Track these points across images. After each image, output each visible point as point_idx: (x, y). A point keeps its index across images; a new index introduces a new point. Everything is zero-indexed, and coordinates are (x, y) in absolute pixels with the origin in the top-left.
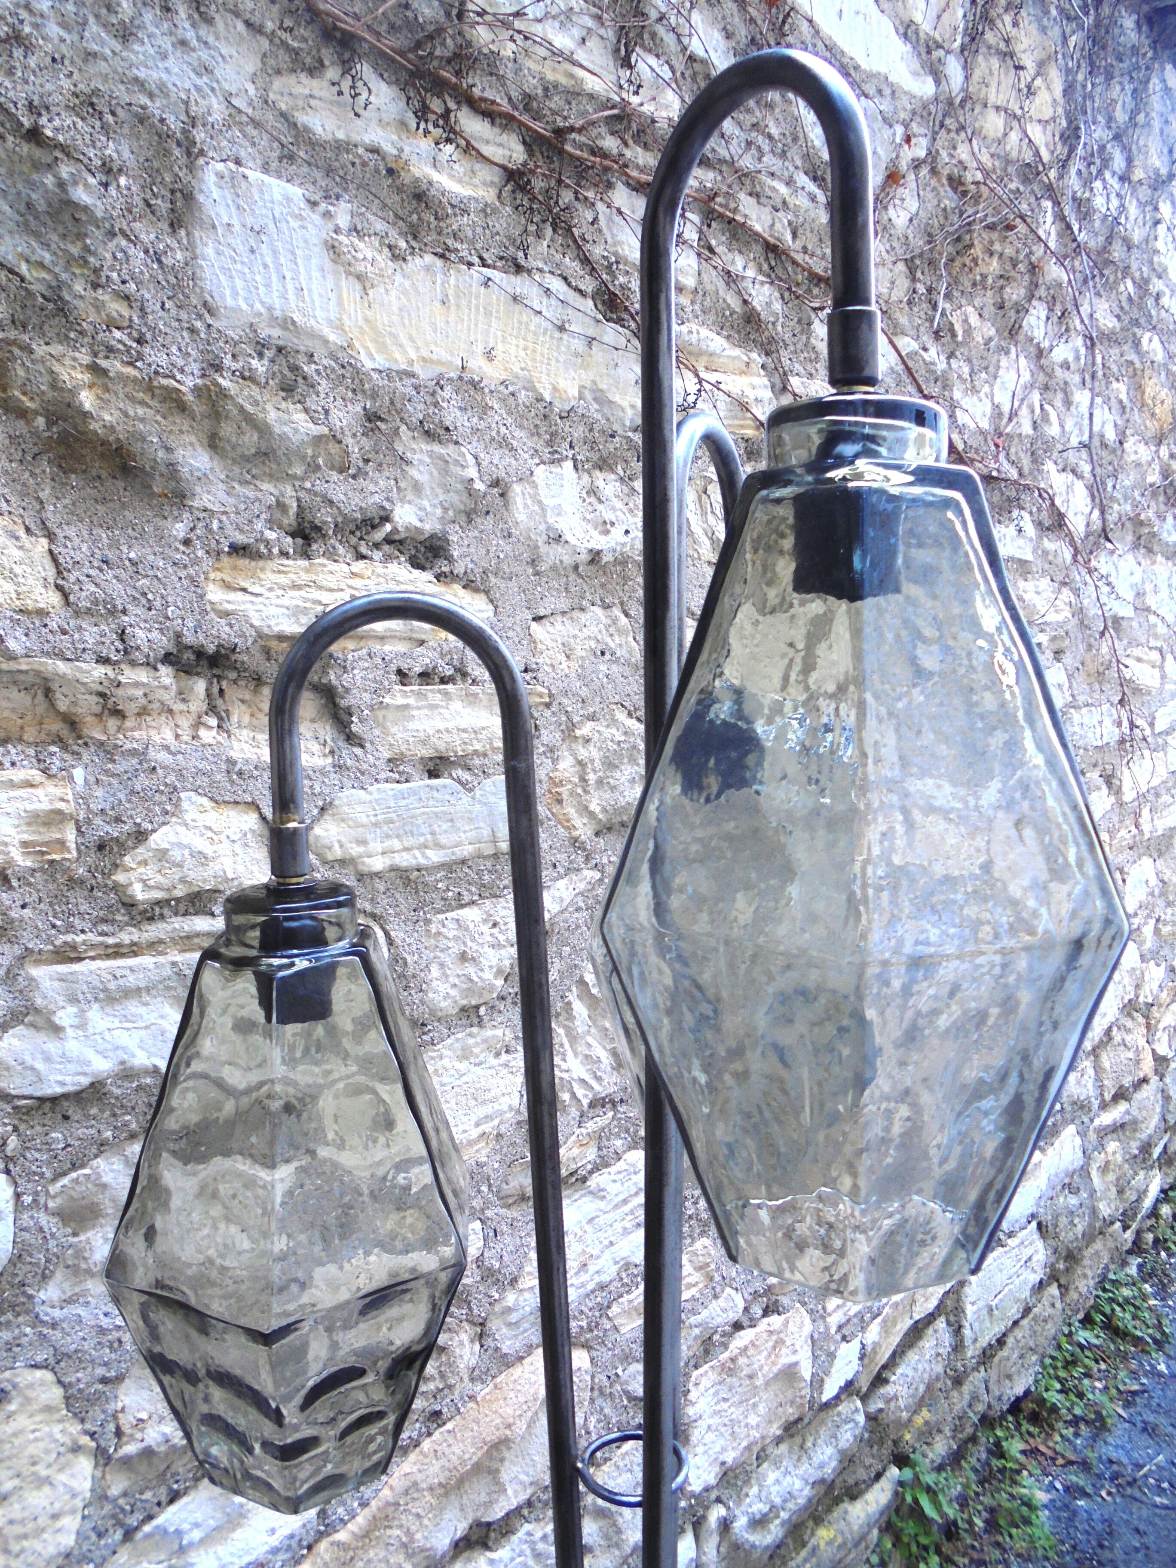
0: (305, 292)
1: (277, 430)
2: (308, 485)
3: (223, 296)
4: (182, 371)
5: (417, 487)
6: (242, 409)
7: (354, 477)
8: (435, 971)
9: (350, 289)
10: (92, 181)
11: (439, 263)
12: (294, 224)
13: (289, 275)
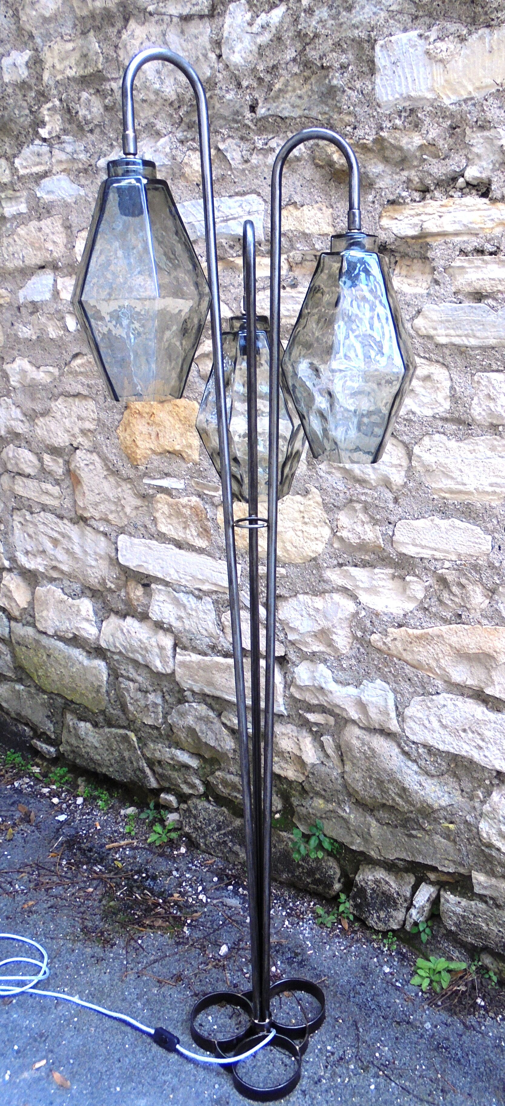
0: (417, 80)
1: (405, 148)
2: (421, 168)
3: (382, 97)
4: (368, 135)
5: (479, 156)
6: (391, 144)
7: (443, 159)
8: (476, 400)
9: (437, 69)
10: (337, 75)
11: (487, 31)
12: (411, 50)
13: (409, 76)
